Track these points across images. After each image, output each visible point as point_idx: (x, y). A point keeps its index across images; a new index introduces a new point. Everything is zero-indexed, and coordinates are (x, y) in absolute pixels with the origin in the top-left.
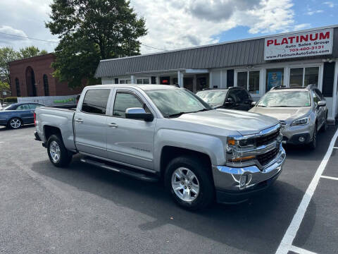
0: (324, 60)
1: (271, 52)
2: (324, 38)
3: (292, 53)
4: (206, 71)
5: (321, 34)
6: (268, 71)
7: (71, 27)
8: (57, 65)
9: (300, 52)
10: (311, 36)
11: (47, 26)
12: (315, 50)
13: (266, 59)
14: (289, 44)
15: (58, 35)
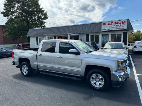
0: (124, 31)
1: (104, 28)
2: (124, 23)
3: (112, 28)
4: (78, 35)
5: (123, 22)
6: (102, 35)
7: (13, 14)
8: (7, 31)
9: (115, 28)
10: (119, 22)
11: (1, 13)
12: (120, 28)
13: (102, 30)
14: (111, 25)
15: (7, 17)
